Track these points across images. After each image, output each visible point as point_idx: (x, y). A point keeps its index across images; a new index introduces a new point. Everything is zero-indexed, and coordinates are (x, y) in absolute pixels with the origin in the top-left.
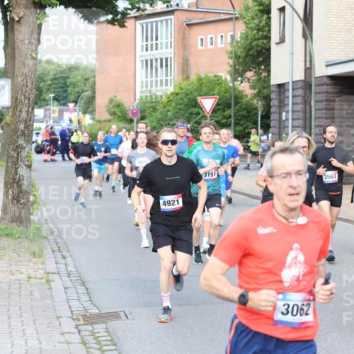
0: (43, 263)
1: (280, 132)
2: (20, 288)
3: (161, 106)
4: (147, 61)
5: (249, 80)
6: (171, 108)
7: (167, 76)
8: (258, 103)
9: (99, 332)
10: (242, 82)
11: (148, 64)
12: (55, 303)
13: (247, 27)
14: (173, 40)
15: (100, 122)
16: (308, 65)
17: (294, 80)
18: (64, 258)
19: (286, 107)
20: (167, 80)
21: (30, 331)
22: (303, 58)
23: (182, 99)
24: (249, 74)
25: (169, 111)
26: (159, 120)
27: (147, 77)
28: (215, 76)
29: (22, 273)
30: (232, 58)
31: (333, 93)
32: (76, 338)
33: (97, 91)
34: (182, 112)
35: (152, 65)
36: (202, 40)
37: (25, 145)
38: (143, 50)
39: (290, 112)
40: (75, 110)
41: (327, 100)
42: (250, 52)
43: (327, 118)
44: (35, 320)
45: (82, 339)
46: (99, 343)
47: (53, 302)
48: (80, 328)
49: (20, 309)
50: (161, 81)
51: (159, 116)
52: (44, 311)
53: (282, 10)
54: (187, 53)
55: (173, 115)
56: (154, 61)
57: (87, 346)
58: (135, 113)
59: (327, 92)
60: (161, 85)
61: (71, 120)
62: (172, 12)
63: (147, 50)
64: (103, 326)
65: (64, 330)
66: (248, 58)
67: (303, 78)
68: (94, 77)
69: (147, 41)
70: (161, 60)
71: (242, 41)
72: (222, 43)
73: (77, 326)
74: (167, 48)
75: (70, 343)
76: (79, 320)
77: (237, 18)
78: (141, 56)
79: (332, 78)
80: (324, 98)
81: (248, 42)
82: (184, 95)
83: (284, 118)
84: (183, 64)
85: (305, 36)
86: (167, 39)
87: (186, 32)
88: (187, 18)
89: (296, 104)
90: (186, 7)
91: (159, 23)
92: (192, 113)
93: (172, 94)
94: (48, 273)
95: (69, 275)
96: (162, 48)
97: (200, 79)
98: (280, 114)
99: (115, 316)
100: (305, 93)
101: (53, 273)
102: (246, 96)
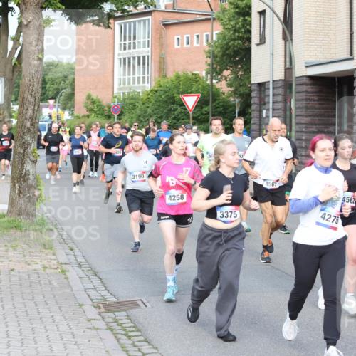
0: (54, 254)
1: (260, 129)
2: (39, 277)
3: (141, 103)
4: (125, 59)
5: (226, 78)
6: (150, 105)
7: (144, 73)
8: (235, 101)
9: (121, 320)
10: (220, 81)
11: (126, 62)
12: (74, 292)
13: (224, 28)
14: (150, 39)
15: (78, 117)
16: (288, 66)
17: (275, 79)
18: (72, 249)
19: (267, 105)
20: (144, 78)
21: (58, 317)
22: (283, 59)
23: (161, 96)
24: (226, 73)
25: (148, 107)
26: (140, 116)
27: (124, 74)
28: (193, 74)
29: (37, 263)
30: (210, 57)
31: (313, 93)
32: (101, 324)
33: (76, 88)
34: (162, 109)
35: (129, 62)
36: (178, 39)
37: (31, 142)
38: (121, 50)
39: (271, 110)
40: (55, 106)
41: (307, 99)
42: (227, 52)
43: (306, 116)
44: (60, 308)
45: (107, 325)
46: (124, 329)
47: (72, 291)
48: (103, 315)
49: (44, 297)
50: (139, 78)
51: (139, 112)
52: (66, 299)
53: (262, 13)
54: (163, 52)
55: (153, 111)
56: (132, 59)
57: (114, 331)
58: (116, 110)
59: (307, 92)
60: (139, 83)
61: (50, 116)
62: (149, 13)
63: (125, 49)
64: (124, 313)
65: (90, 317)
66: (225, 58)
67: (283, 78)
68: (74, 73)
69: (125, 40)
70: (139, 58)
71: (220, 41)
72: (198, 43)
73: (100, 314)
74: (144, 47)
75: (97, 329)
76: (100, 308)
77: (214, 19)
78: (119, 55)
79: (312, 78)
80: (304, 97)
81: (225, 42)
82: (163, 92)
83: (264, 116)
84: (160, 62)
85: (285, 38)
86: (144, 38)
87: (163, 32)
88: (164, 19)
89: (277, 102)
90: (163, 8)
91: (137, 23)
92: (170, 110)
93: (151, 91)
94: (61, 264)
95: (80, 265)
96: (139, 47)
97: (178, 77)
98: (261, 112)
99: (134, 304)
100: (285, 92)
101: (66, 264)
102: (223, 93)
